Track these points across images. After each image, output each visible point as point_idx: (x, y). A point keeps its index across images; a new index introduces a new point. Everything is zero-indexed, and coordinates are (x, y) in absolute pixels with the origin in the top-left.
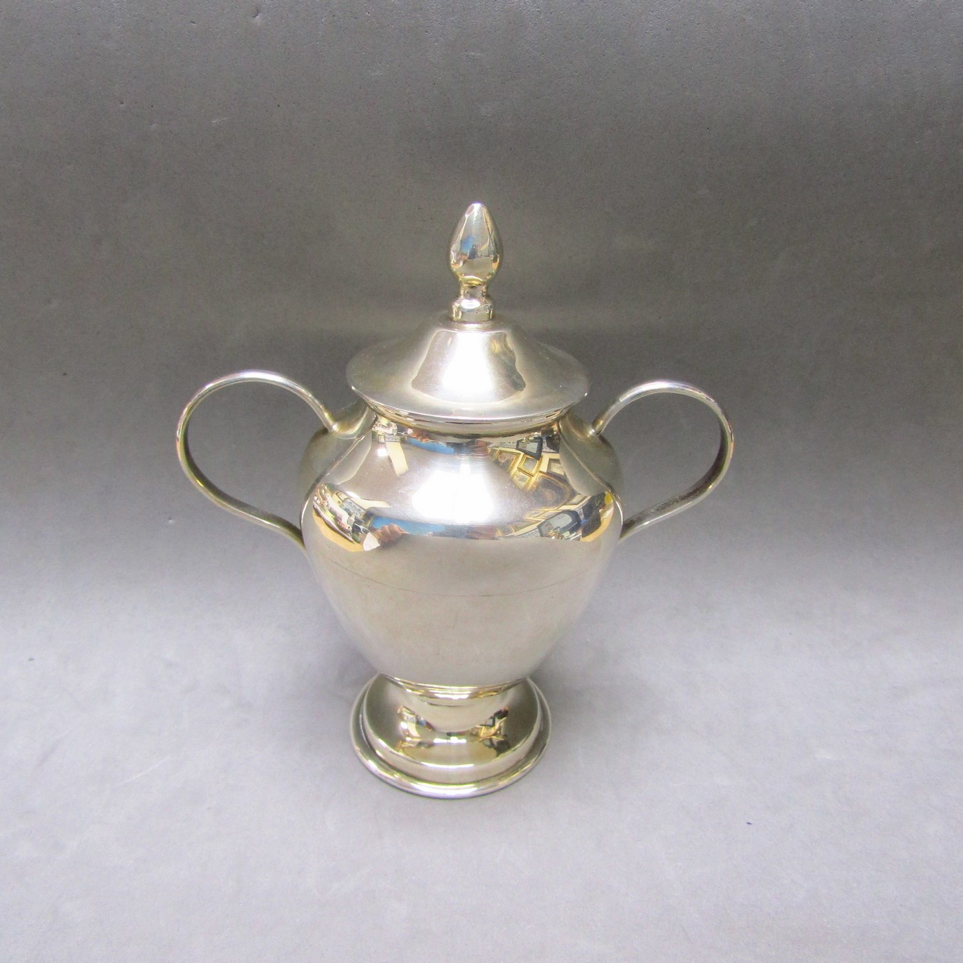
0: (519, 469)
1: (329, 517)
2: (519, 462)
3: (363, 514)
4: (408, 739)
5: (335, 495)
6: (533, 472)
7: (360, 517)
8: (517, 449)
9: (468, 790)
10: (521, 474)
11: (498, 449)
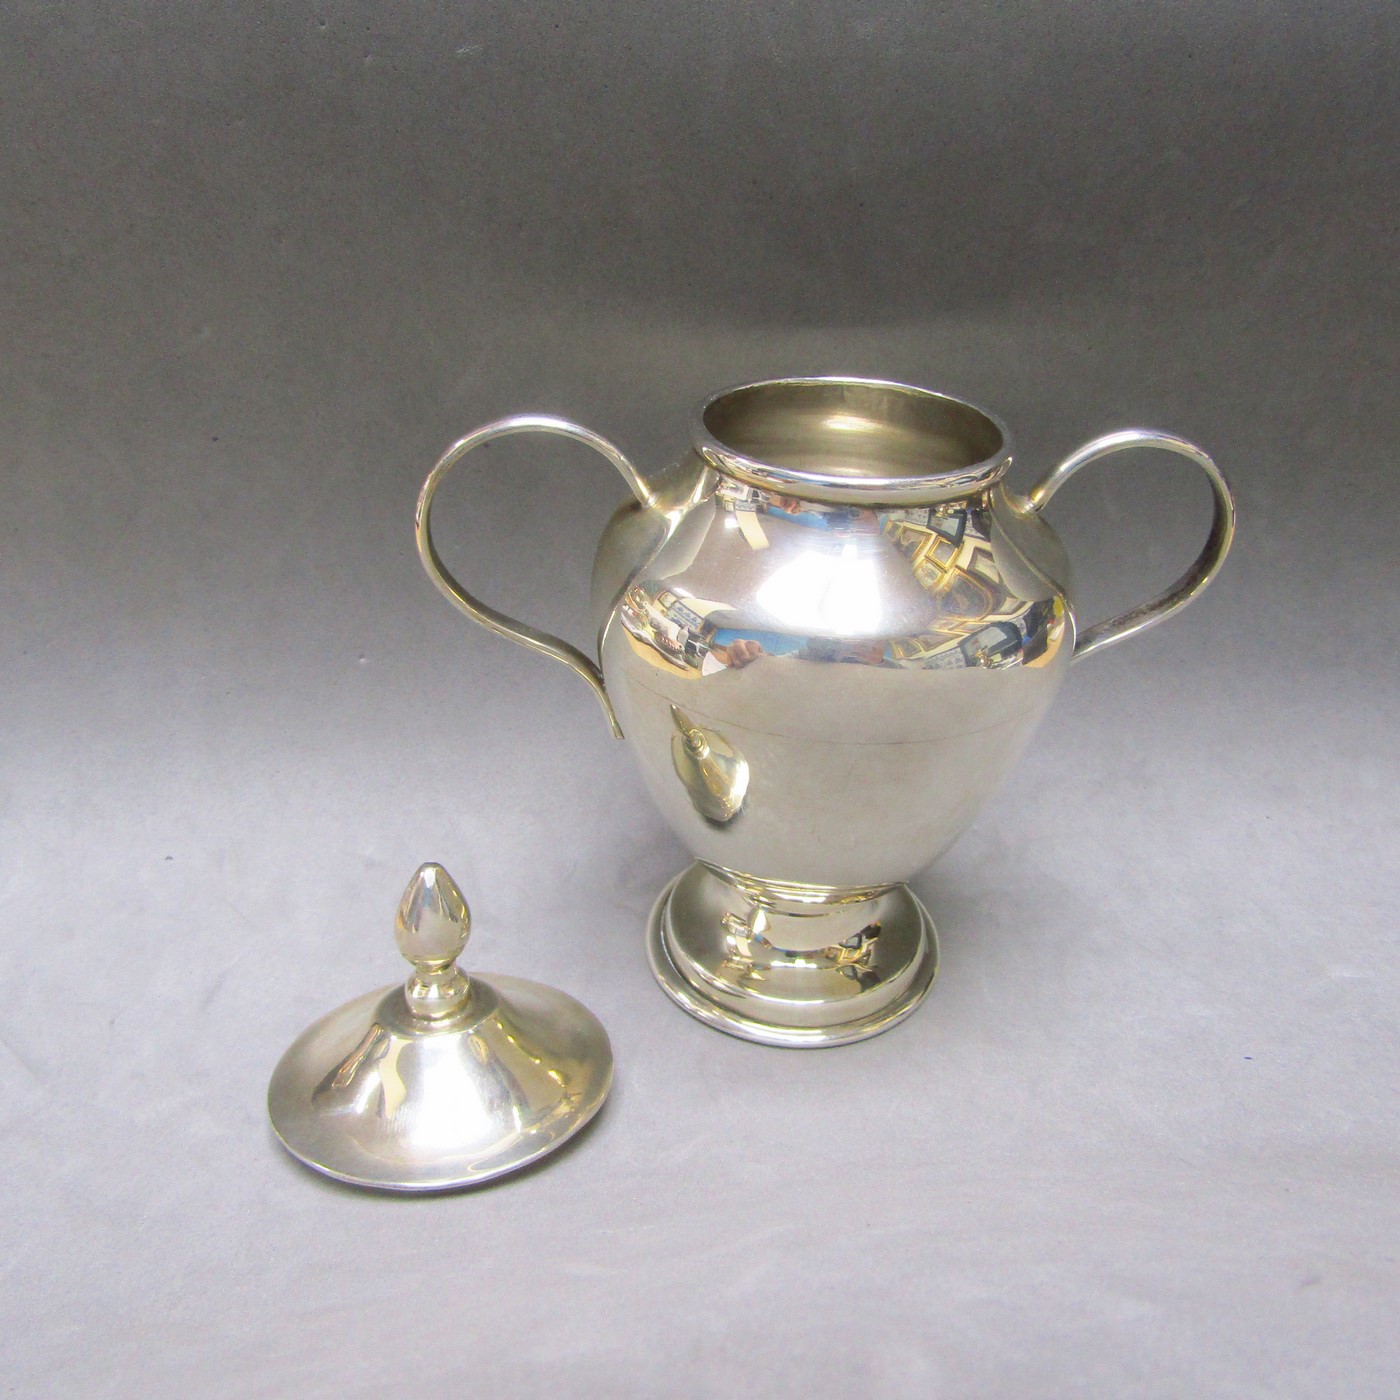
0: (928, 558)
1: (648, 633)
2: (928, 548)
3: (700, 626)
4: (736, 958)
5: (657, 601)
6: (947, 565)
7: (696, 630)
8: (929, 527)
9: (816, 1037)
10: (930, 566)
11: (902, 525)
